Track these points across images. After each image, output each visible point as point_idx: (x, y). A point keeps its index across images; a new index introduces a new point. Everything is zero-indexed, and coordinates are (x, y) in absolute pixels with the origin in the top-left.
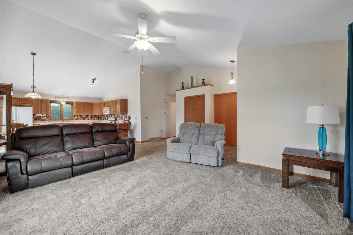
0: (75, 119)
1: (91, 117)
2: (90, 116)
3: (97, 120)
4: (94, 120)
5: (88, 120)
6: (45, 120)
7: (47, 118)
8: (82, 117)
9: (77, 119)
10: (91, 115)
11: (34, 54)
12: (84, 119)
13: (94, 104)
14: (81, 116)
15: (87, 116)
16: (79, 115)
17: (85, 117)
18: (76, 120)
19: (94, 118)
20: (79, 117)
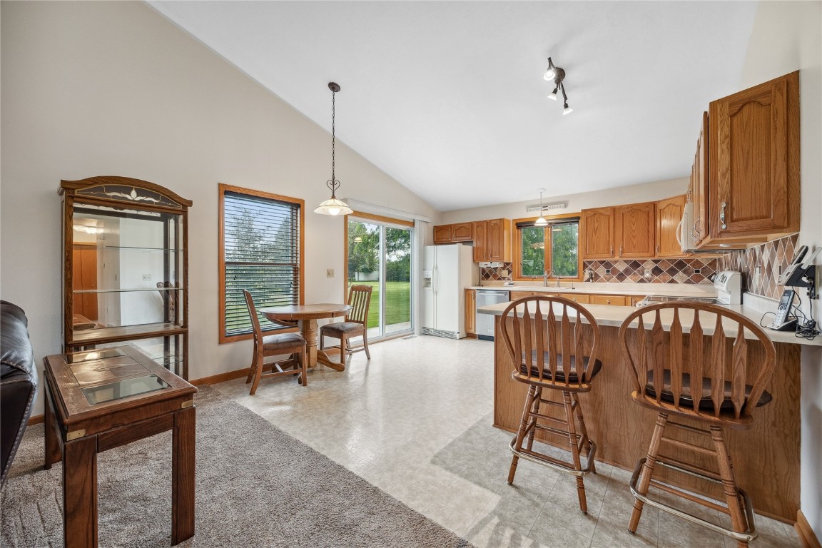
0: (587, 276)
1: (656, 271)
2: (648, 267)
3: (688, 282)
4: (672, 281)
5: (642, 281)
6: (504, 278)
7: (510, 272)
8: (615, 271)
9: (594, 278)
10: (656, 261)
11: (334, 87)
12: (621, 277)
13: (661, 206)
14: (608, 265)
15: (636, 265)
16: (602, 262)
17: (627, 272)
18: (588, 280)
19: (672, 272)
20: (601, 271)
